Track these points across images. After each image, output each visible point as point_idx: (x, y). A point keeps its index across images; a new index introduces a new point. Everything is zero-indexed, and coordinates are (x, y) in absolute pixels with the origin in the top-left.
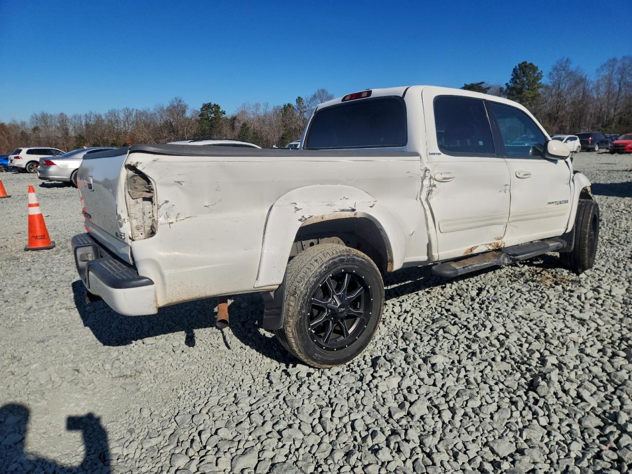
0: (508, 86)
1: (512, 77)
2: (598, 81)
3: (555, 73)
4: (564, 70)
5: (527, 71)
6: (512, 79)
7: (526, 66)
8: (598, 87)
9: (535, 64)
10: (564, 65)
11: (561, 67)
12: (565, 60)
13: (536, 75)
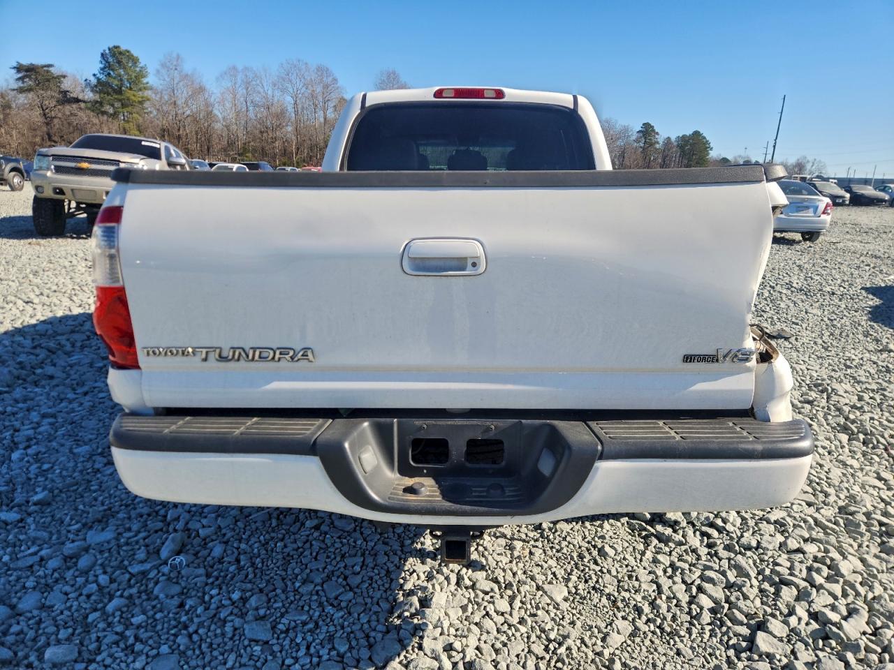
0: (99, 79)
1: (102, 66)
2: (222, 94)
3: (164, 71)
4: (176, 69)
5: (124, 61)
6: (102, 69)
7: (121, 53)
8: (222, 102)
9: (135, 53)
10: (175, 63)
11: (171, 64)
12: (175, 55)
13: (138, 69)
